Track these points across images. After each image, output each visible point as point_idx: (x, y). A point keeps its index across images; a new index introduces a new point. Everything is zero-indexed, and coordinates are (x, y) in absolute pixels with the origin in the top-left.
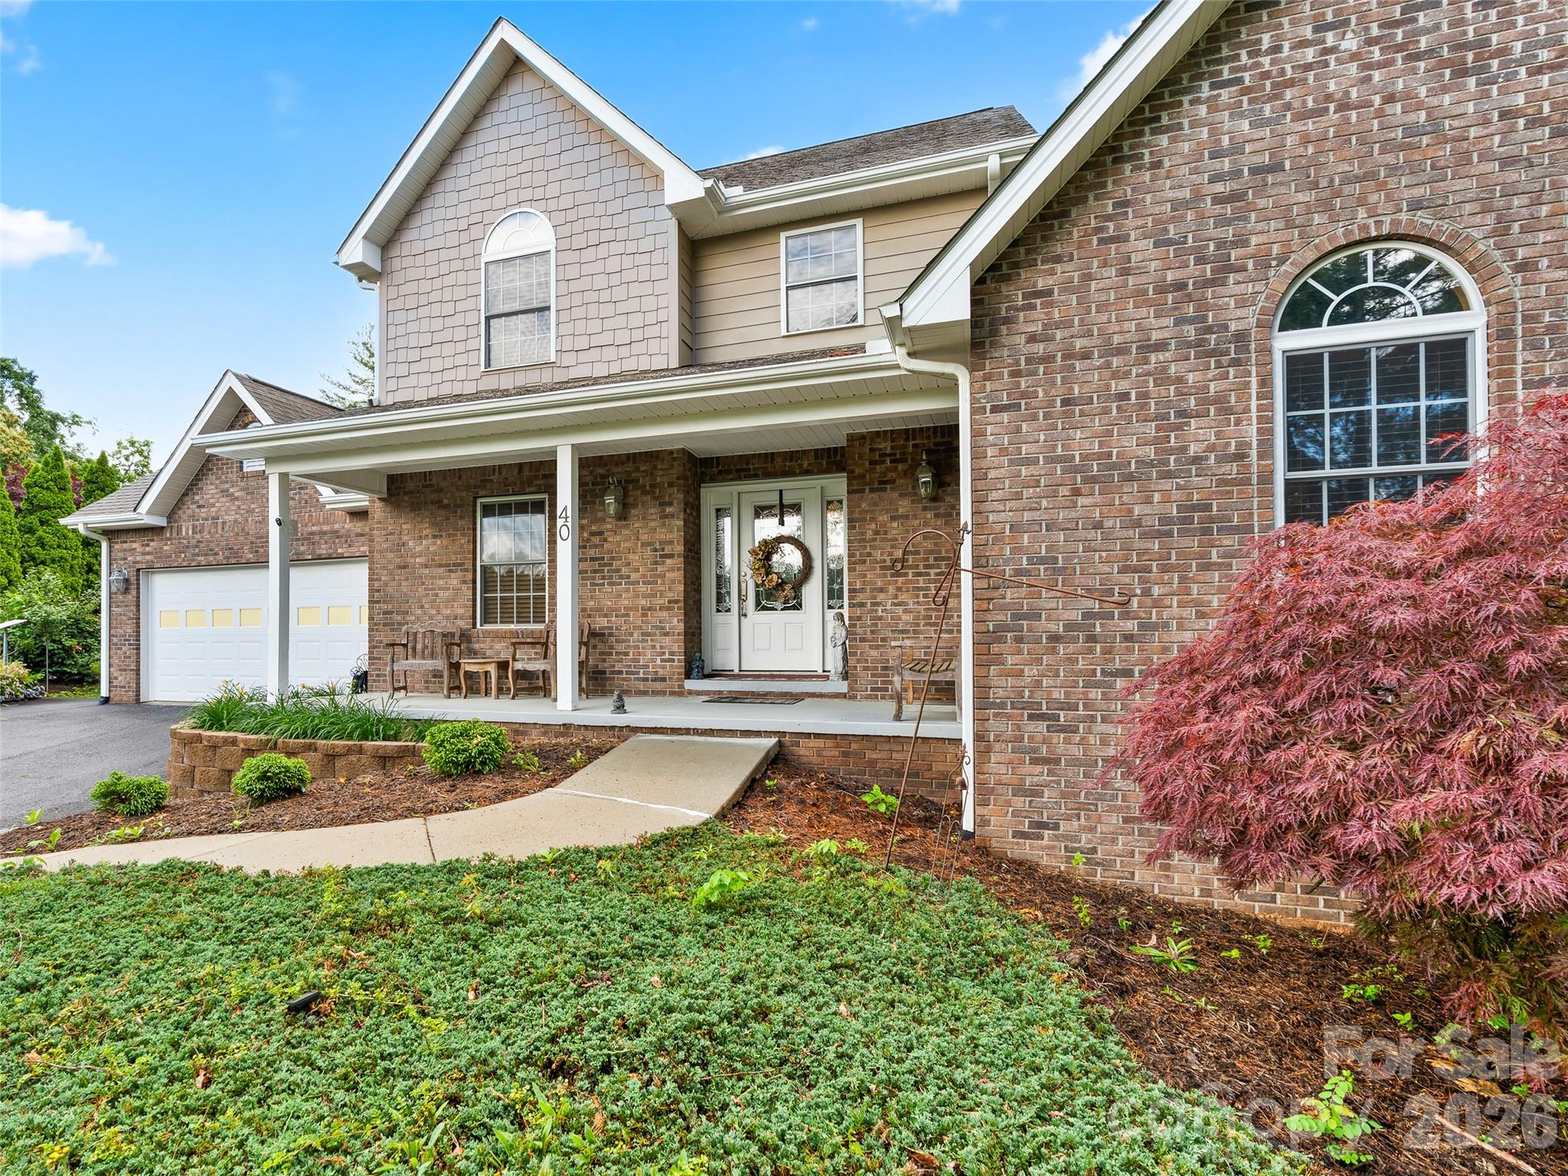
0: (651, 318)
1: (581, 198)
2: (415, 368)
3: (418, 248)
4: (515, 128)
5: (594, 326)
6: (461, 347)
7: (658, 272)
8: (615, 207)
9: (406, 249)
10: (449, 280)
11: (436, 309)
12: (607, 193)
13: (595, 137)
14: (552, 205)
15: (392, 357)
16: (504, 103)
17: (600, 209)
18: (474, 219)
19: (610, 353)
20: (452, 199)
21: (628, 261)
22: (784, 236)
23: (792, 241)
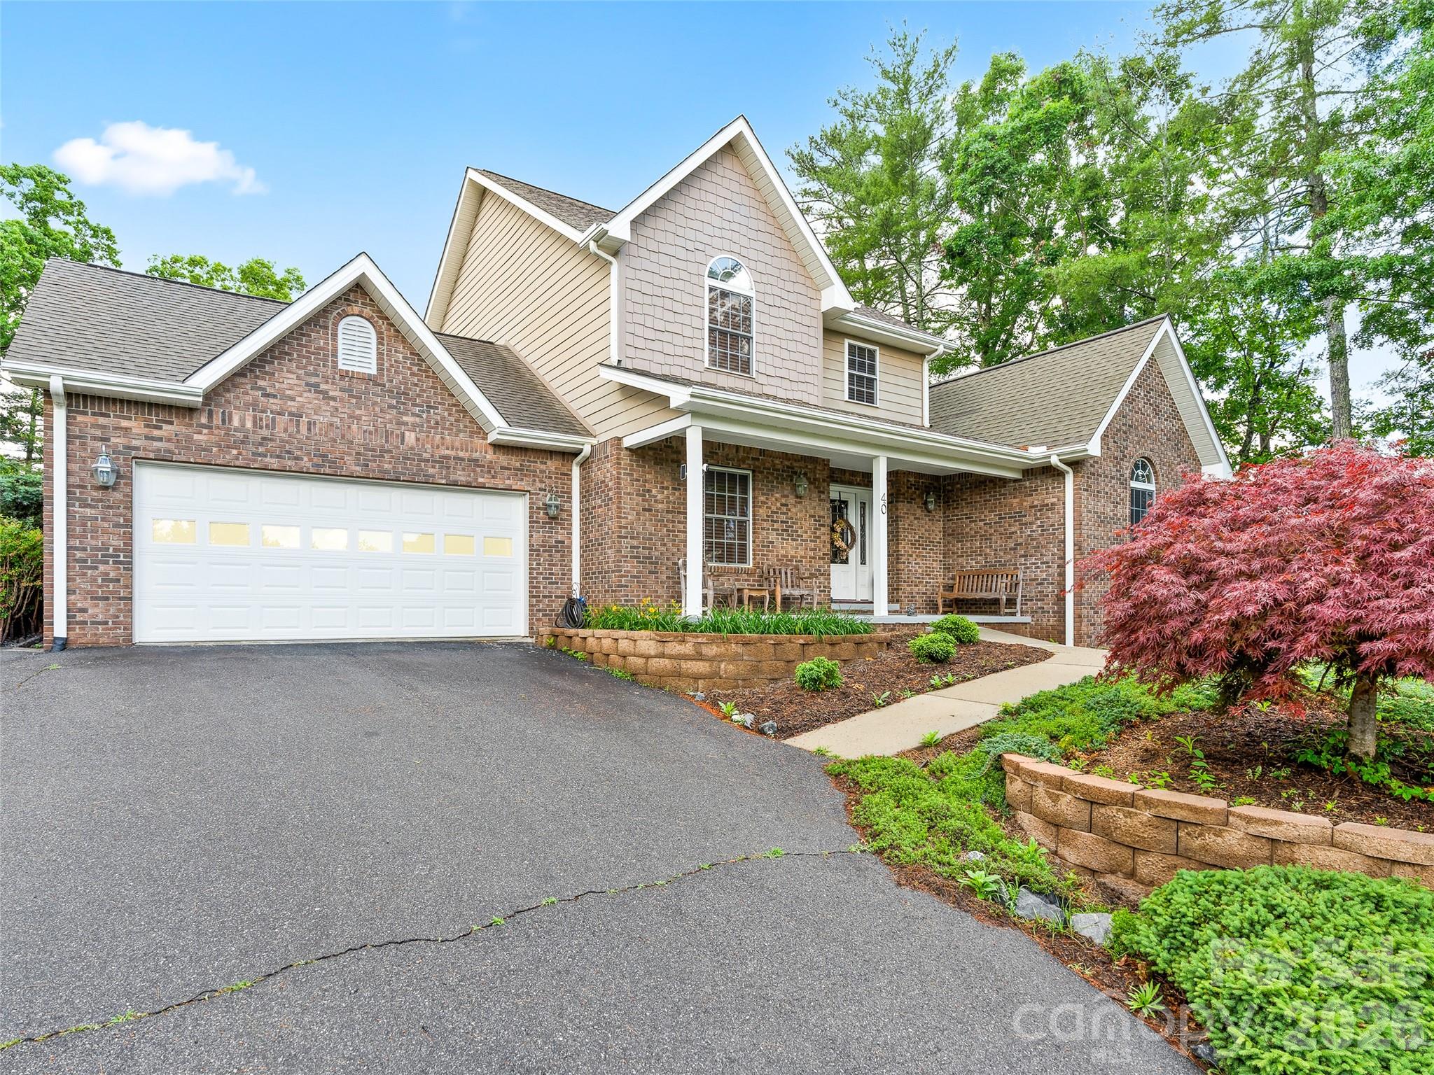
0: (809, 369)
1: (771, 270)
2: (650, 345)
4: (729, 195)
5: (778, 363)
6: (688, 342)
7: (812, 342)
8: (789, 286)
11: (669, 304)
12: (785, 275)
13: (778, 232)
14: (753, 264)
15: (630, 328)
16: (720, 170)
17: (782, 285)
20: (681, 220)
21: (796, 327)
22: (847, 341)
23: (850, 345)
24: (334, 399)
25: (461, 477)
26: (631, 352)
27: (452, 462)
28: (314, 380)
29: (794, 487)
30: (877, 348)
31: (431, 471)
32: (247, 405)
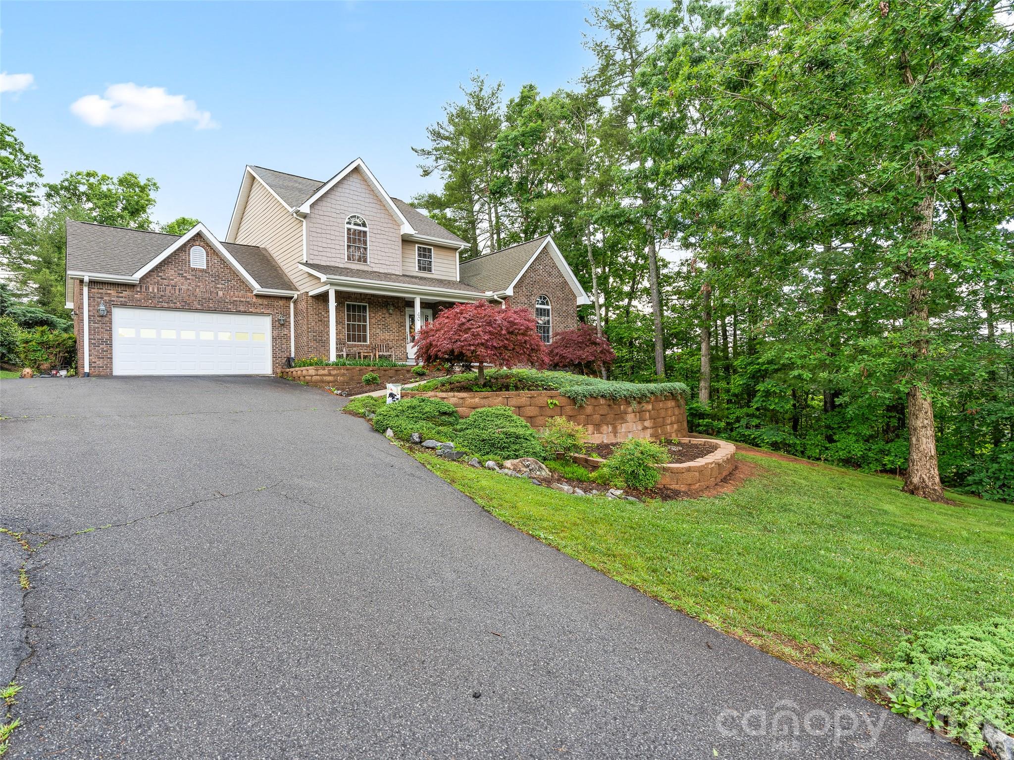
0: (397, 260)
1: (375, 219)
2: (321, 254)
3: (321, 213)
4: (355, 189)
6: (338, 252)
7: (397, 248)
9: (316, 212)
10: (333, 228)
11: (328, 236)
12: (382, 220)
13: (381, 203)
14: (367, 217)
15: (311, 247)
16: (351, 179)
17: (381, 224)
18: (341, 211)
19: (384, 266)
20: (334, 202)
21: (388, 242)
22: (417, 245)
23: (418, 247)
24: (189, 279)
25: (242, 309)
26: (312, 257)
27: (238, 303)
28: (181, 272)
29: (388, 310)
30: (432, 248)
31: (229, 307)
32: (155, 283)
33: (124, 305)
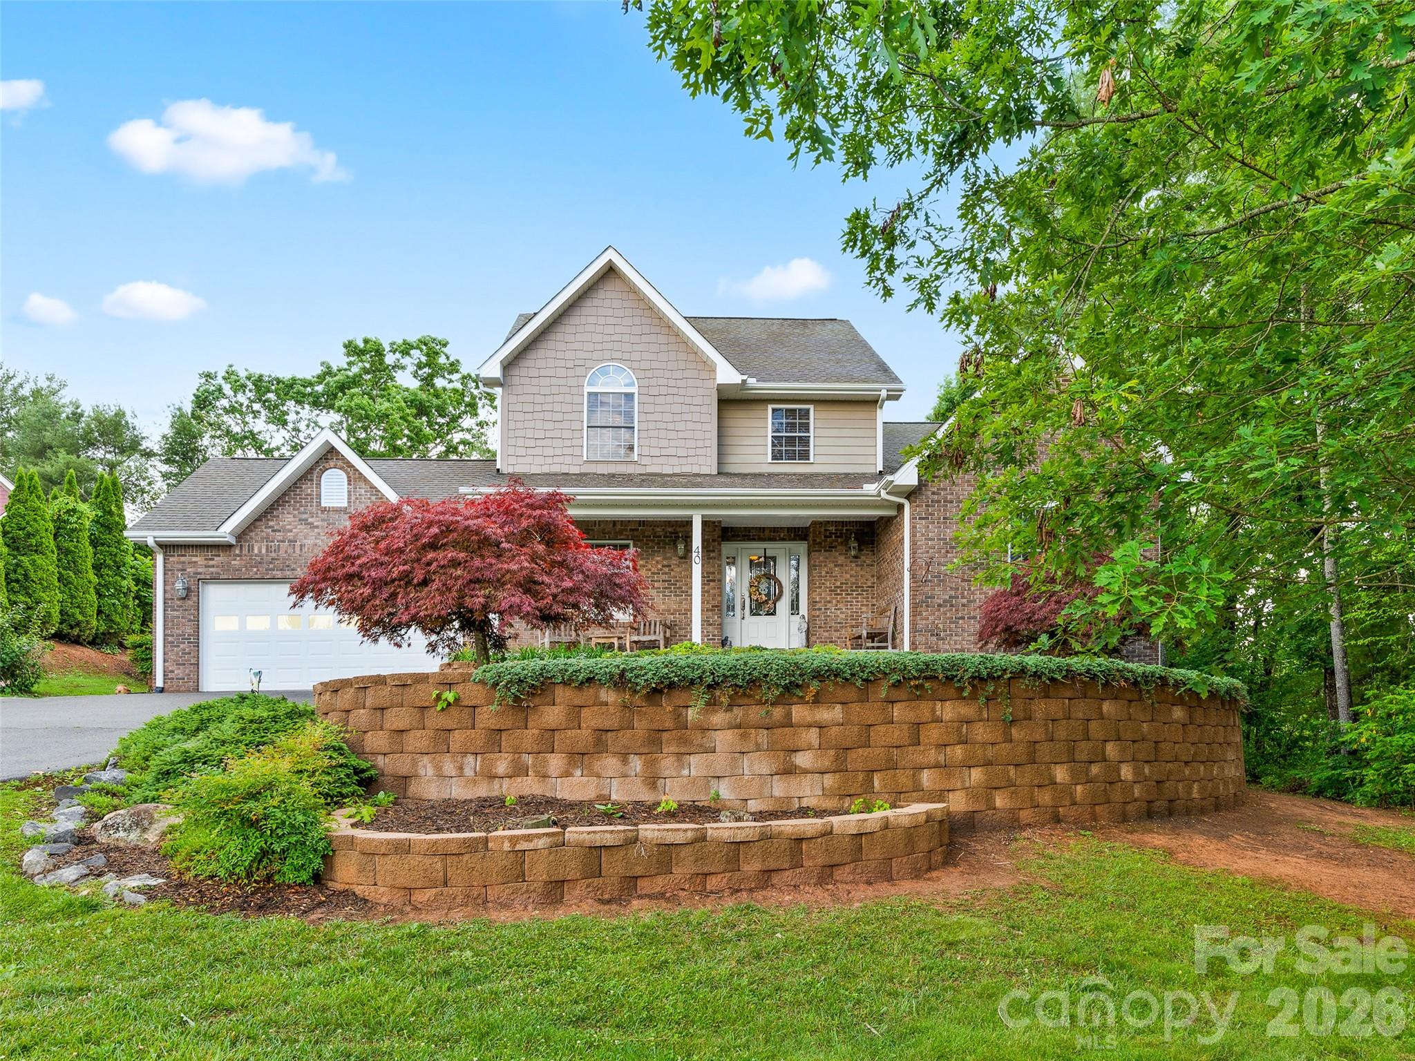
0: (700, 444)
1: (655, 364)
2: (530, 451)
3: (534, 373)
4: (610, 312)
5: (664, 443)
6: (568, 443)
7: (705, 418)
8: (678, 375)
9: (523, 372)
10: (557, 398)
11: (548, 416)
12: (671, 365)
13: (665, 330)
14: (636, 365)
15: (512, 442)
16: (601, 294)
18: (578, 362)
19: (674, 461)
20: (562, 346)
21: (686, 408)
22: (767, 407)
23: (773, 410)
24: (317, 527)
26: (512, 460)
28: (304, 516)
30: (811, 406)
32: (262, 539)
33: (215, 579)
